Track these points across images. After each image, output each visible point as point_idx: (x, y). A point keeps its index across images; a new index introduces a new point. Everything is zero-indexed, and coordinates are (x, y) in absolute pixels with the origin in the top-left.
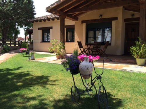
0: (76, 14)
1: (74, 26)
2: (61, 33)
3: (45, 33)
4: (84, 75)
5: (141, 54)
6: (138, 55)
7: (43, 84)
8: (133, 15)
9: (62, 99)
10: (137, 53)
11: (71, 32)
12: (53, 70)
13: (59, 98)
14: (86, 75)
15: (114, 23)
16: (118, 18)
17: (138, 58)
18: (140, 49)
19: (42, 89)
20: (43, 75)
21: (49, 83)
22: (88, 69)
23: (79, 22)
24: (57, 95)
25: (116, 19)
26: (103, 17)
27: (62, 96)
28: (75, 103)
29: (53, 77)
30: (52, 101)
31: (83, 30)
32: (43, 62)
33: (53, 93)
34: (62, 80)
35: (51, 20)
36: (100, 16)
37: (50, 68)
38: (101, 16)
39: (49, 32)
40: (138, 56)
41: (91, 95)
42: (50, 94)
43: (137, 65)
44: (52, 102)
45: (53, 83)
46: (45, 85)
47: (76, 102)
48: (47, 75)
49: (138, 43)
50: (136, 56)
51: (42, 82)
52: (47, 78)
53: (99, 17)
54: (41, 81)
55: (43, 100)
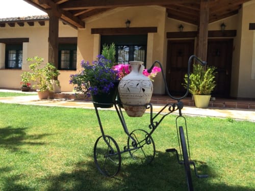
0: (87, 11)
1: (76, 39)
2: (49, 46)
3: (12, 52)
4: (133, 106)
5: (204, 87)
6: (198, 88)
7: (12, 143)
8: (181, 27)
9: (70, 172)
10: (197, 86)
11: (68, 52)
12: (34, 116)
13: (61, 171)
14: (138, 106)
15: (150, 36)
16: (158, 30)
17: (197, 94)
18: (202, 78)
19: (11, 155)
20: (9, 127)
21: (27, 141)
22: (144, 90)
23: (86, 31)
24: (54, 165)
25: (154, 30)
26: (132, 25)
27: (67, 165)
28: (107, 179)
29: (37, 129)
30: (44, 178)
31: (93, 46)
32: (7, 104)
33: (43, 161)
34: (61, 133)
35: (26, 25)
36: (126, 23)
37: (26, 113)
38: (129, 22)
39: (22, 49)
40: (199, 90)
41: (137, 158)
42: (34, 164)
43: (196, 107)
44: (43, 180)
45: (39, 141)
46: (18, 145)
47: (109, 176)
48: (20, 126)
49: (199, 67)
50: (195, 91)
51: (8, 140)
52: (20, 131)
53: (125, 25)
54: (5, 137)
55: (17, 178)
